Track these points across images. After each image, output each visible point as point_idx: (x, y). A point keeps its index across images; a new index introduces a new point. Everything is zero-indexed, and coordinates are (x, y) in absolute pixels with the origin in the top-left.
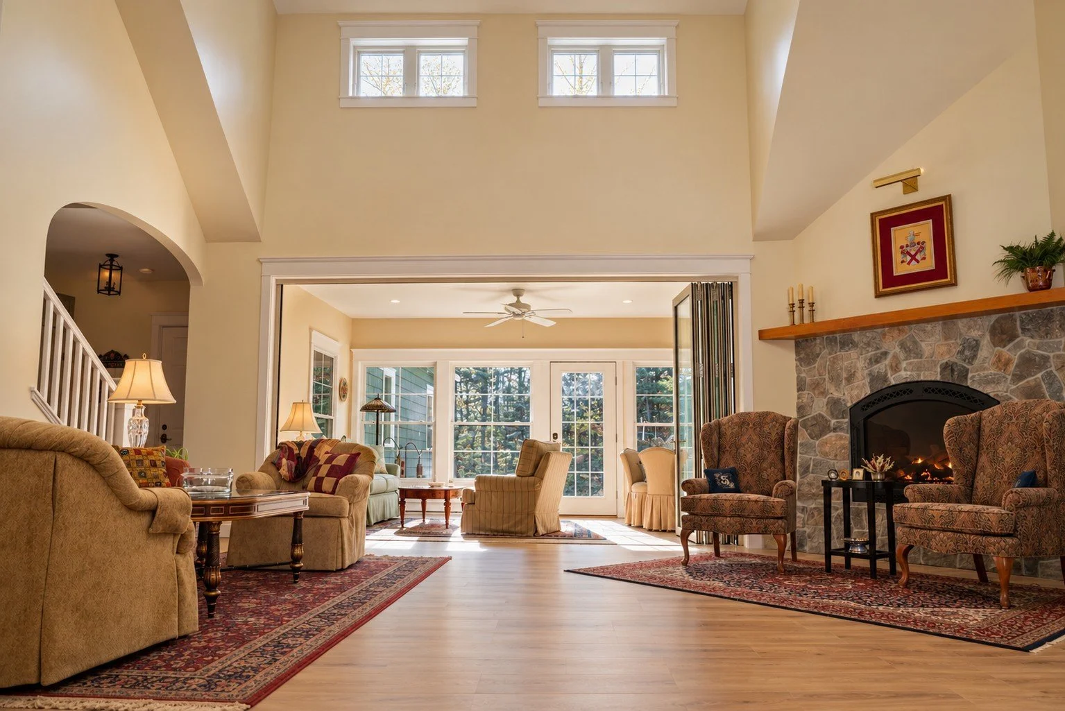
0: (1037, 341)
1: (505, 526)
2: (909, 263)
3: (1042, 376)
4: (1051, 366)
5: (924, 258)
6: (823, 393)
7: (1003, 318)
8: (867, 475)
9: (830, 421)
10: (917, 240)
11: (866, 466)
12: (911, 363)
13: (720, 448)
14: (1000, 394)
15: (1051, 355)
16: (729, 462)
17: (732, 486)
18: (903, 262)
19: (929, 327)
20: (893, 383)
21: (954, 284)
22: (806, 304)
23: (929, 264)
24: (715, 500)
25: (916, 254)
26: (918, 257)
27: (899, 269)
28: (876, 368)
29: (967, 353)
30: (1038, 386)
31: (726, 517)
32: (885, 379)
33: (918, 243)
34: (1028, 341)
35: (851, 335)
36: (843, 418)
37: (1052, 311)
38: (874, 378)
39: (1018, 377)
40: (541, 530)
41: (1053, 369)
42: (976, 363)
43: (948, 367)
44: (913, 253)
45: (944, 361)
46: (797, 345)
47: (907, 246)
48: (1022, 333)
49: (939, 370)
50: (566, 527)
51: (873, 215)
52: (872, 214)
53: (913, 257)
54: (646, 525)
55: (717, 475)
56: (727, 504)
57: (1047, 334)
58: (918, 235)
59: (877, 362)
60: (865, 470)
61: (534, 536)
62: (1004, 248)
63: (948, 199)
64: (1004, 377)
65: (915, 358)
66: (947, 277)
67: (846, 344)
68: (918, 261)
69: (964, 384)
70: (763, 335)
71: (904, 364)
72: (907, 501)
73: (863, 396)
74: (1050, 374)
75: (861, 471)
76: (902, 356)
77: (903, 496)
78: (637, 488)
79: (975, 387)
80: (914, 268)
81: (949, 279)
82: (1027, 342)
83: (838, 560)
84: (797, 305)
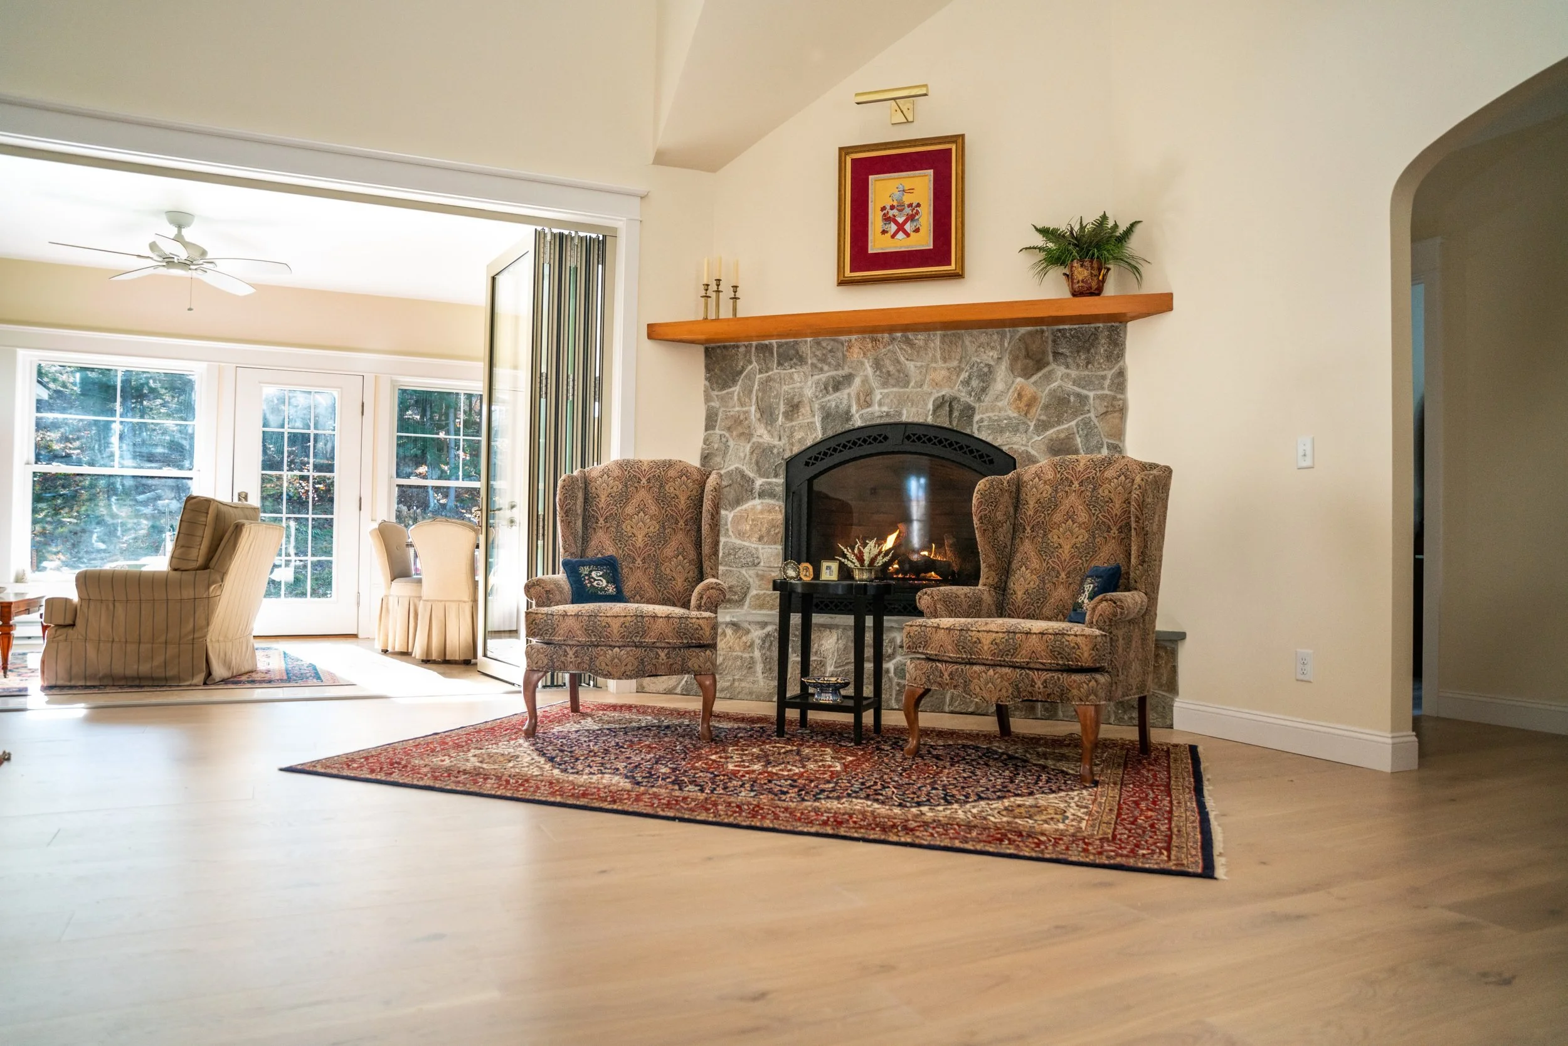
0: (1074, 373)
1: (145, 669)
2: (893, 236)
3: (1077, 425)
4: (1089, 411)
5: (917, 230)
6: (747, 435)
7: (1030, 333)
8: (845, 573)
9: (753, 482)
10: (907, 199)
11: (845, 556)
12: (887, 395)
13: (588, 520)
14: (1015, 447)
15: (1091, 394)
16: (604, 544)
17: (611, 589)
18: (884, 232)
19: (919, 339)
20: (859, 423)
21: (958, 275)
22: (724, 287)
23: (923, 240)
24: (593, 616)
25: (905, 222)
26: (907, 227)
27: (879, 243)
28: (833, 400)
29: (975, 383)
30: (1070, 437)
31: (612, 647)
32: (848, 416)
33: (910, 205)
34: (1061, 370)
35: (796, 343)
36: (776, 476)
37: (1096, 329)
38: (827, 416)
39: (1042, 426)
40: (219, 671)
41: (1092, 415)
42: (987, 399)
43: (945, 404)
44: (900, 220)
45: (940, 394)
46: (708, 352)
47: (892, 207)
48: (1054, 360)
49: (930, 406)
50: (269, 660)
51: (844, 151)
52: (841, 149)
53: (901, 228)
54: (418, 652)
55: (584, 570)
56: (615, 625)
57: (1088, 363)
58: (911, 191)
59: (837, 388)
60: (842, 565)
61: (205, 684)
62: (1037, 229)
63: (959, 139)
64: (1024, 423)
65: (894, 386)
66: (949, 264)
67: (790, 356)
68: (908, 235)
69: (968, 431)
70: (654, 332)
71: (877, 396)
72: (921, 614)
73: (809, 443)
74: (1087, 423)
75: (834, 566)
76: (874, 383)
77: (916, 608)
78: (401, 588)
79: (984, 436)
80: (901, 243)
81: (953, 266)
82: (1059, 374)
83: (792, 714)
84: (713, 287)
